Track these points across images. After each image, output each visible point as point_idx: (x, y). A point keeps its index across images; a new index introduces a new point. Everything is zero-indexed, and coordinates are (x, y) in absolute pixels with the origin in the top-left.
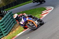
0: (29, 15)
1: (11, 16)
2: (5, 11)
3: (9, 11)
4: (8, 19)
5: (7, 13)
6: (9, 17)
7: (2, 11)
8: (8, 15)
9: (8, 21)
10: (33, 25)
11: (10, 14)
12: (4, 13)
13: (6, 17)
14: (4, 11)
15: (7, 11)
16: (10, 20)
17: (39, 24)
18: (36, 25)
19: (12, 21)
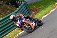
0: (27, 16)
1: (26, 6)
2: (20, 2)
3: (24, 2)
4: (23, 10)
5: (22, 3)
6: (24, 8)
7: (17, 2)
8: (23, 6)
9: (23, 11)
10: (29, 28)
11: (25, 4)
12: (19, 4)
13: (21, 7)
14: (18, 2)
15: (21, 2)
16: (25, 10)
17: (36, 26)
18: (33, 27)
19: (27, 11)
